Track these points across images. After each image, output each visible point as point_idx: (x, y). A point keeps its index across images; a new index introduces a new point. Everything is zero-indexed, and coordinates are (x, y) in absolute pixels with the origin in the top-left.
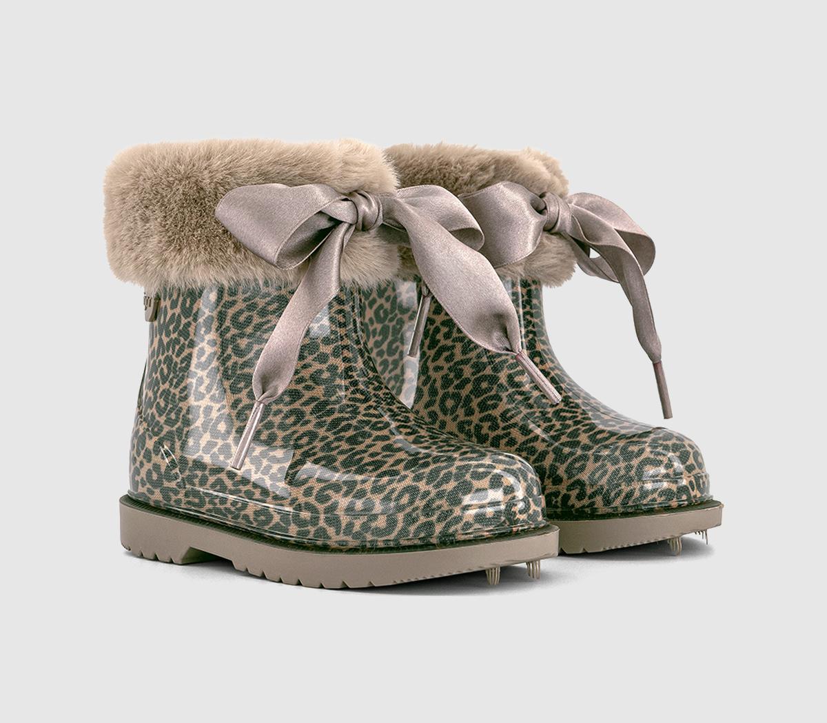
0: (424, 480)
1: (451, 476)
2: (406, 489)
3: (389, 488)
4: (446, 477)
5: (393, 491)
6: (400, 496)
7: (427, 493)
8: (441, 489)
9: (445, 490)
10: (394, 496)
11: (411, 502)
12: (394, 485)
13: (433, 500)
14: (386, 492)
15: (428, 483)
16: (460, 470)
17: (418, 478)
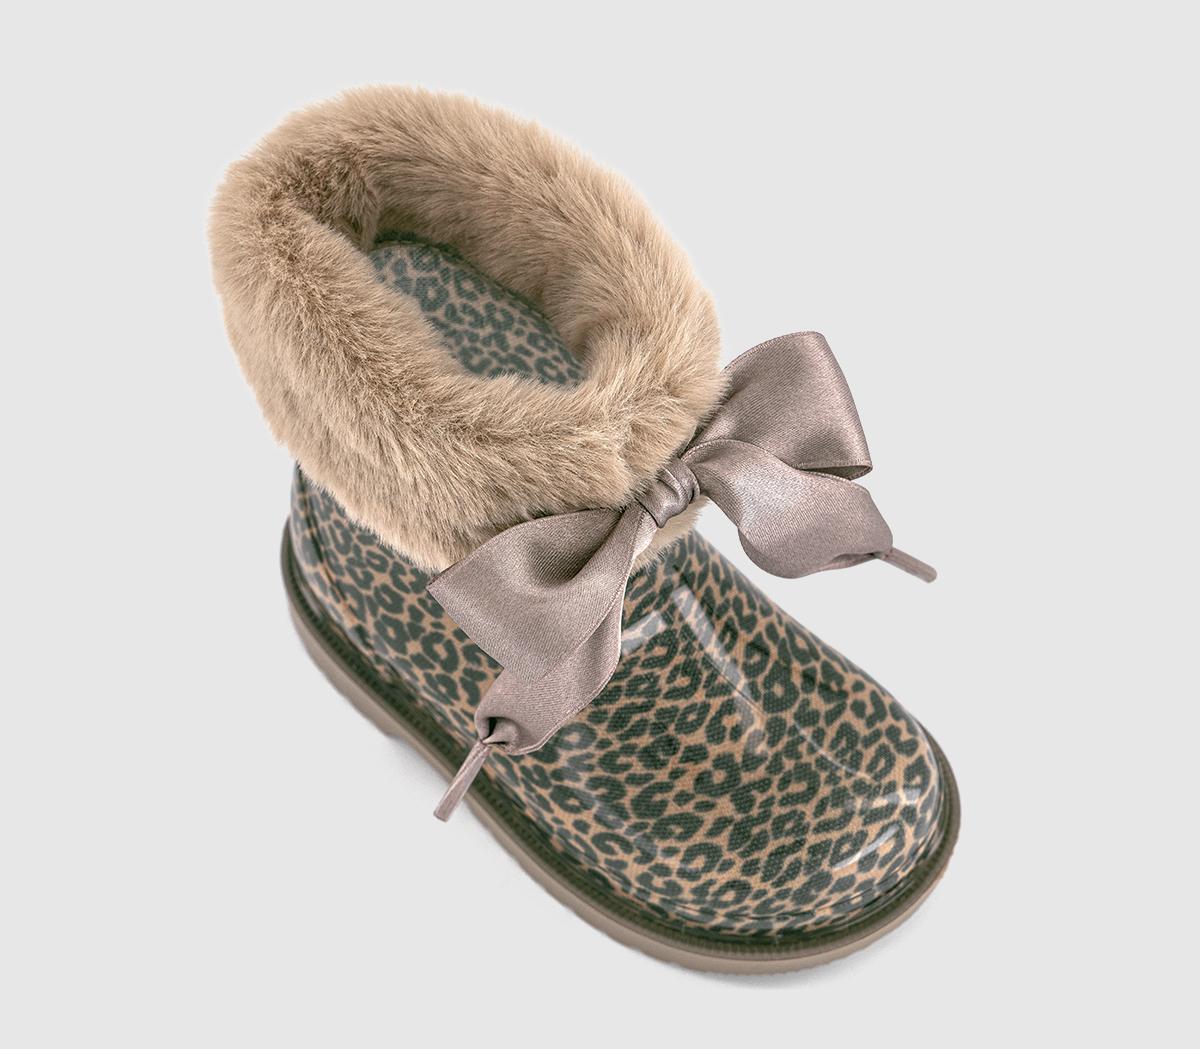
0: (760, 874)
1: (799, 868)
2: (732, 885)
3: (705, 878)
4: (792, 869)
5: (711, 883)
6: (723, 890)
7: (762, 893)
8: (784, 887)
9: (790, 889)
10: (712, 890)
11: (738, 900)
12: (713, 875)
13: (771, 901)
14: (701, 882)
15: (764, 880)
16: (814, 855)
17: (750, 868)
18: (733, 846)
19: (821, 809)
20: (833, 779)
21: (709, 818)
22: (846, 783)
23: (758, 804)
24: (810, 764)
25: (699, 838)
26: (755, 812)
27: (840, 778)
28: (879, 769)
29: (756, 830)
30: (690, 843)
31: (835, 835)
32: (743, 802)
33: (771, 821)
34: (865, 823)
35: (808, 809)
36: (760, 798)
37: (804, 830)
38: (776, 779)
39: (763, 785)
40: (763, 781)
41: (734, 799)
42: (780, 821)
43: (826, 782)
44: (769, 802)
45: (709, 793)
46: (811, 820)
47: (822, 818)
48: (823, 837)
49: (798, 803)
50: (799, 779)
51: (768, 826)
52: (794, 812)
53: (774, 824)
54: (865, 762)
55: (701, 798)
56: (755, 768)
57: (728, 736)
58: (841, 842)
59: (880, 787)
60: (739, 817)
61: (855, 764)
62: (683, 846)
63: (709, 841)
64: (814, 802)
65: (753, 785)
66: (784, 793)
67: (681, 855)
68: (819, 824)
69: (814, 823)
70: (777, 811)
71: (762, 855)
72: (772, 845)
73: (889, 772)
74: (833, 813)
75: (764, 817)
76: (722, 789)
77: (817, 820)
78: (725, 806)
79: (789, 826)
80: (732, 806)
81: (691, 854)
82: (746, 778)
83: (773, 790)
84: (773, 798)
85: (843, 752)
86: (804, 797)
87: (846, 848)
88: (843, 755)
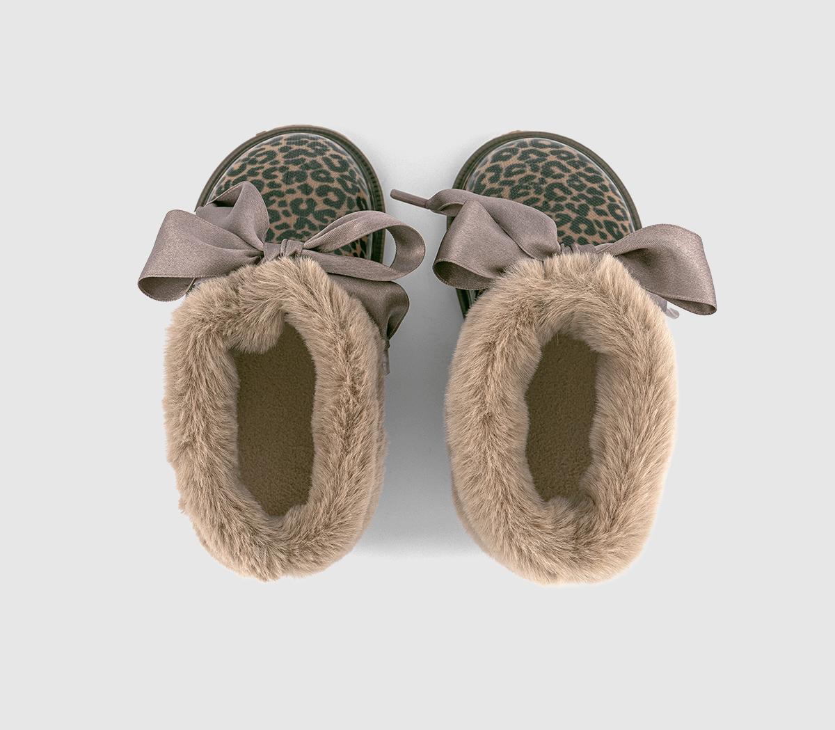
18: (603, 202)
19: (560, 176)
20: (542, 181)
21: (601, 219)
22: (539, 175)
23: (580, 203)
24: (544, 195)
25: (611, 218)
26: (583, 202)
27: (539, 179)
28: (519, 169)
29: (590, 196)
30: (615, 221)
31: (564, 163)
32: (583, 210)
33: (582, 192)
34: (547, 155)
35: (564, 181)
36: (576, 204)
37: (573, 176)
38: (563, 203)
39: (570, 206)
40: (569, 208)
41: (586, 214)
42: (579, 188)
43: (546, 183)
44: (574, 199)
45: (592, 226)
46: (567, 177)
47: (562, 172)
48: (569, 167)
49: (565, 187)
50: (555, 194)
51: (584, 192)
52: (570, 185)
53: (582, 190)
54: (522, 176)
55: (597, 228)
56: (567, 215)
57: (565, 236)
58: (563, 159)
59: (527, 162)
60: (591, 207)
61: (527, 178)
62: (618, 223)
63: (609, 213)
64: (559, 181)
65: (574, 211)
66: (566, 196)
67: (622, 222)
68: (566, 172)
69: (567, 174)
70: (575, 193)
71: (596, 186)
72: (589, 185)
73: (516, 164)
74: (557, 171)
75: (583, 197)
76: (587, 222)
77: (565, 174)
78: (592, 215)
79: (577, 183)
80: (589, 213)
81: (619, 218)
82: (574, 216)
83: (569, 201)
84: (572, 199)
85: (527, 187)
86: (561, 186)
87: (564, 155)
88: (527, 186)
